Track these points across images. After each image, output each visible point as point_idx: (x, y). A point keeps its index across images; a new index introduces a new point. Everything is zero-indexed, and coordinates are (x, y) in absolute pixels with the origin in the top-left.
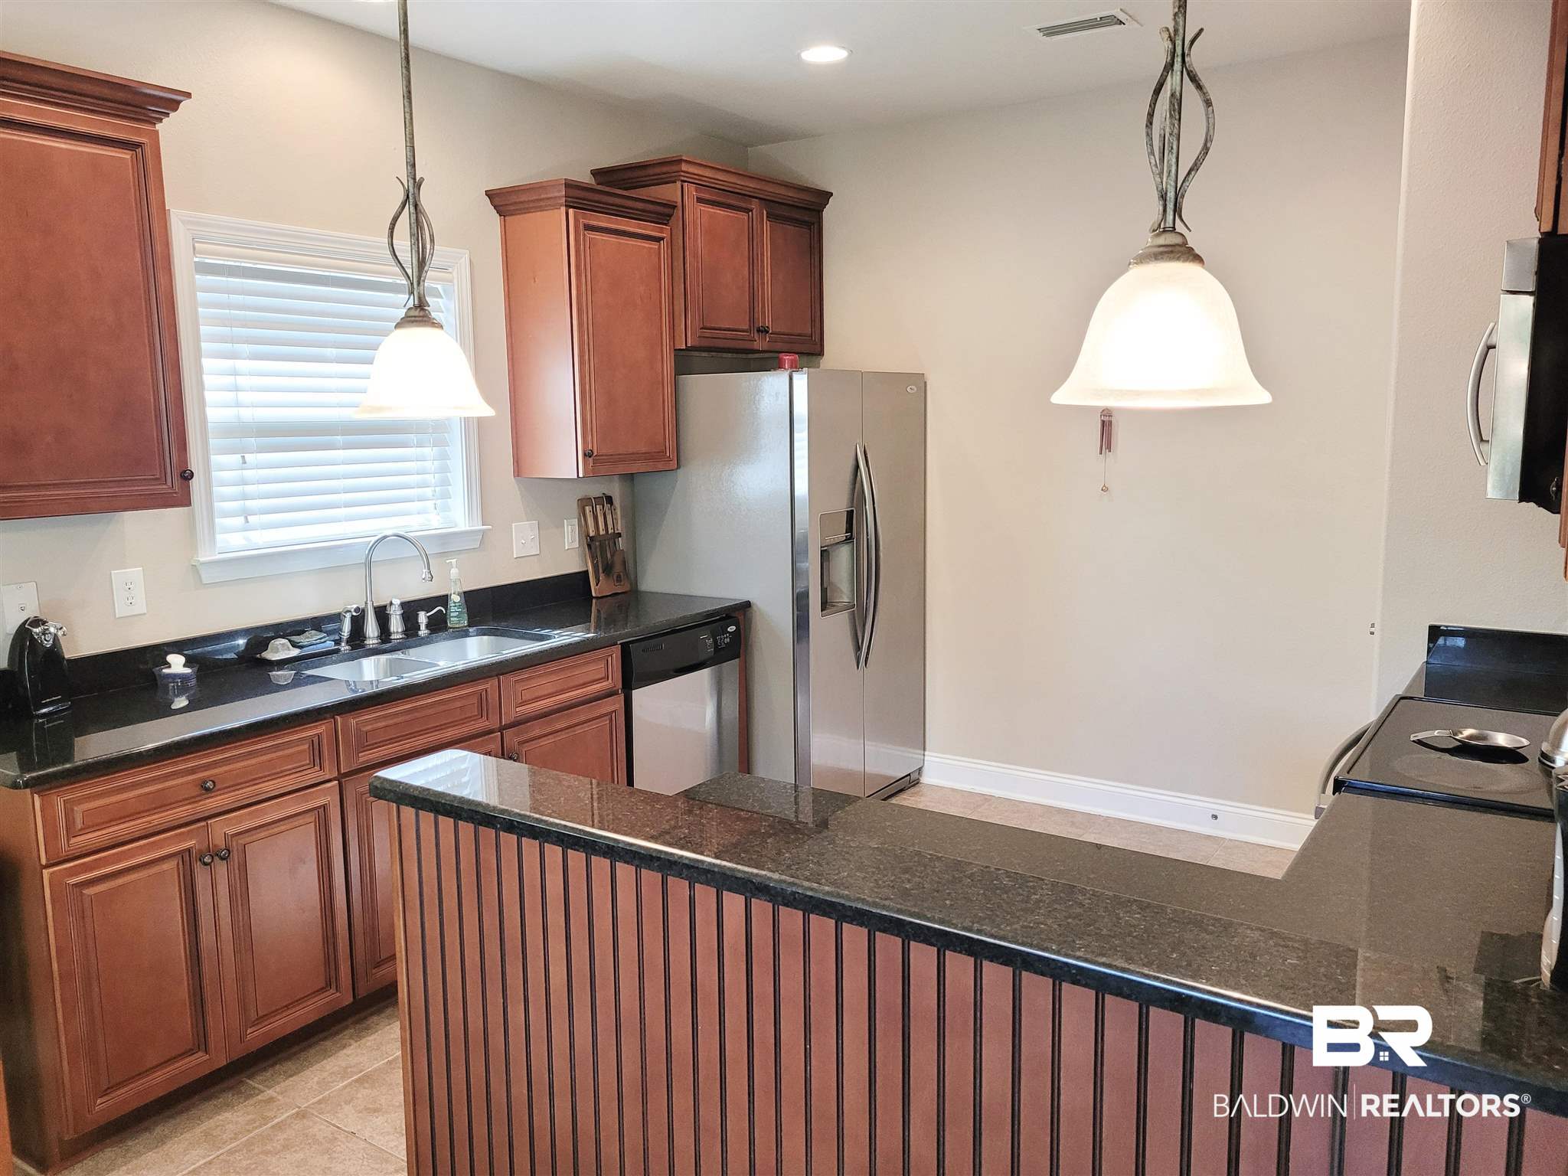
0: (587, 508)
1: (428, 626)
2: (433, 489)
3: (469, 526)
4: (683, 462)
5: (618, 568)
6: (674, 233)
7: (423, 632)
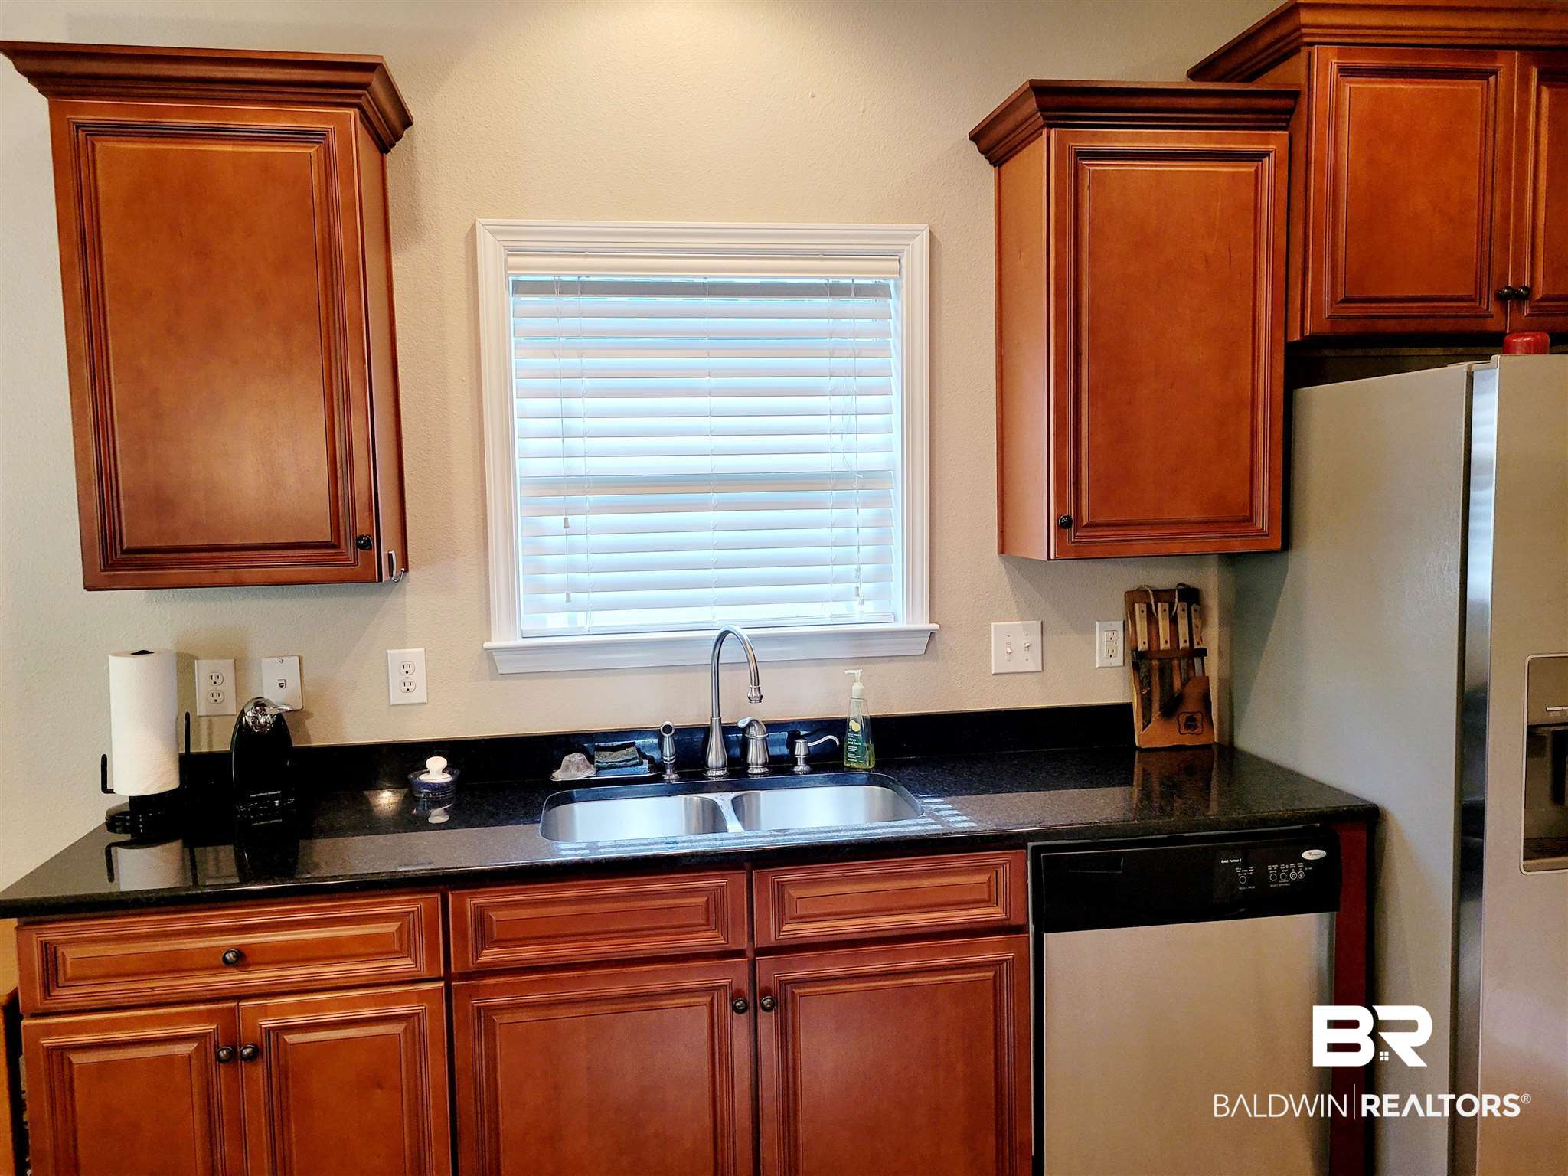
0: (1137, 605)
1: (807, 761)
2: (855, 567)
3: (907, 623)
4: (1296, 540)
5: (1191, 706)
6: (1295, 140)
7: (801, 767)
